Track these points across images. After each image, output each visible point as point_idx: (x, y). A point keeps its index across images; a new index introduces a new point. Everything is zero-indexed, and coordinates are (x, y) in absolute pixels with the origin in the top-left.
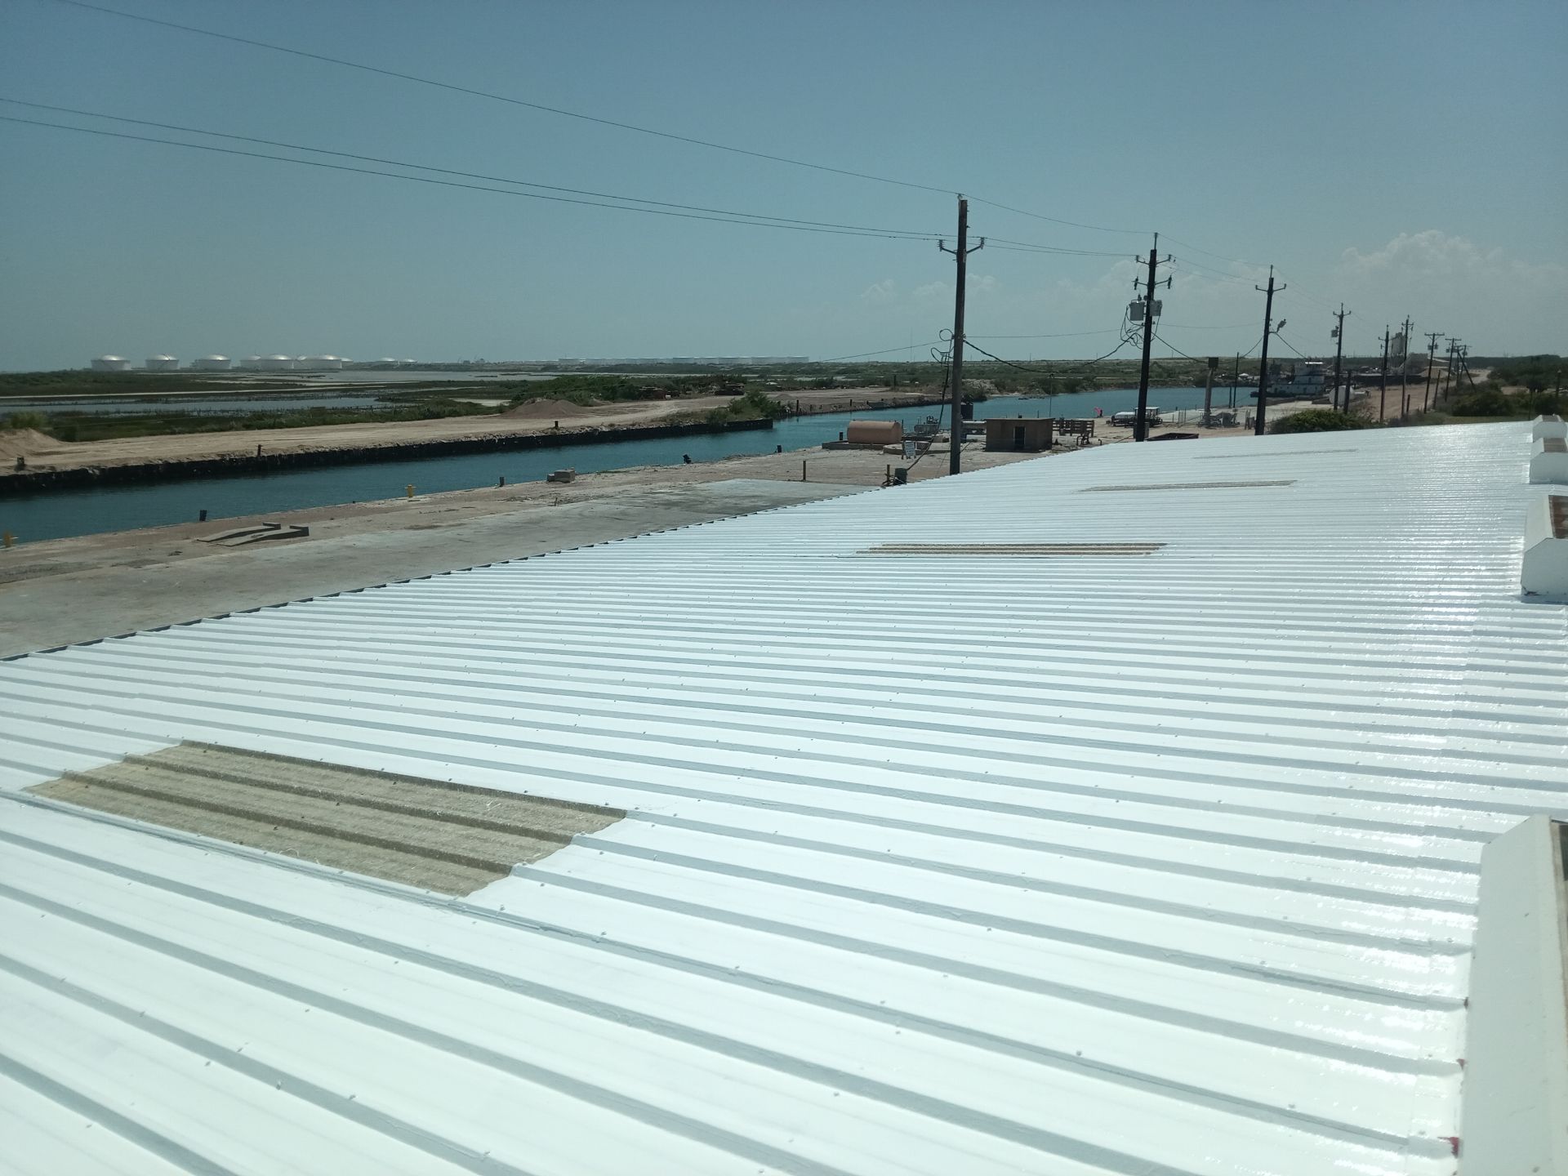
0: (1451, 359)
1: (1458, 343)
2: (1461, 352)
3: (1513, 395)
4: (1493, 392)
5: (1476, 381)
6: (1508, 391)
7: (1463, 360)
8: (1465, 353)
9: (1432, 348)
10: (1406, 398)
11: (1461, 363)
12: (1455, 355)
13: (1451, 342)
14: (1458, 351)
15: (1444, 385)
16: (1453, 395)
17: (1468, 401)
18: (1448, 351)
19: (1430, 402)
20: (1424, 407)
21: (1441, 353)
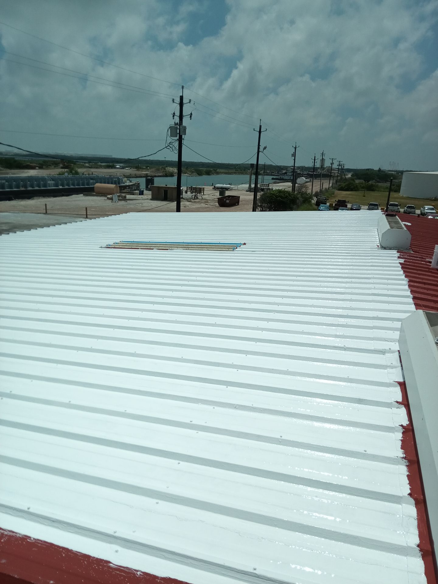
0: (338, 169)
1: (341, 163)
2: (342, 166)
3: (359, 183)
4: (352, 182)
5: (347, 177)
6: (357, 181)
7: (343, 169)
8: (343, 167)
9: (332, 164)
10: (322, 183)
11: (342, 171)
12: (340, 167)
13: (339, 162)
14: (341, 166)
15: (336, 178)
16: (339, 182)
17: (343, 185)
18: (338, 165)
19: (331, 185)
20: (328, 187)
21: (335, 166)
